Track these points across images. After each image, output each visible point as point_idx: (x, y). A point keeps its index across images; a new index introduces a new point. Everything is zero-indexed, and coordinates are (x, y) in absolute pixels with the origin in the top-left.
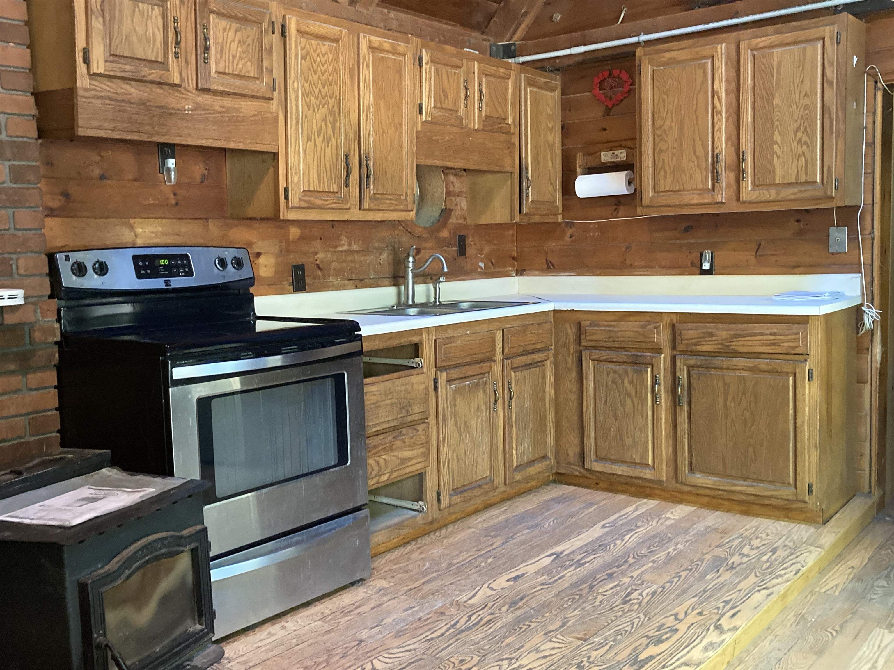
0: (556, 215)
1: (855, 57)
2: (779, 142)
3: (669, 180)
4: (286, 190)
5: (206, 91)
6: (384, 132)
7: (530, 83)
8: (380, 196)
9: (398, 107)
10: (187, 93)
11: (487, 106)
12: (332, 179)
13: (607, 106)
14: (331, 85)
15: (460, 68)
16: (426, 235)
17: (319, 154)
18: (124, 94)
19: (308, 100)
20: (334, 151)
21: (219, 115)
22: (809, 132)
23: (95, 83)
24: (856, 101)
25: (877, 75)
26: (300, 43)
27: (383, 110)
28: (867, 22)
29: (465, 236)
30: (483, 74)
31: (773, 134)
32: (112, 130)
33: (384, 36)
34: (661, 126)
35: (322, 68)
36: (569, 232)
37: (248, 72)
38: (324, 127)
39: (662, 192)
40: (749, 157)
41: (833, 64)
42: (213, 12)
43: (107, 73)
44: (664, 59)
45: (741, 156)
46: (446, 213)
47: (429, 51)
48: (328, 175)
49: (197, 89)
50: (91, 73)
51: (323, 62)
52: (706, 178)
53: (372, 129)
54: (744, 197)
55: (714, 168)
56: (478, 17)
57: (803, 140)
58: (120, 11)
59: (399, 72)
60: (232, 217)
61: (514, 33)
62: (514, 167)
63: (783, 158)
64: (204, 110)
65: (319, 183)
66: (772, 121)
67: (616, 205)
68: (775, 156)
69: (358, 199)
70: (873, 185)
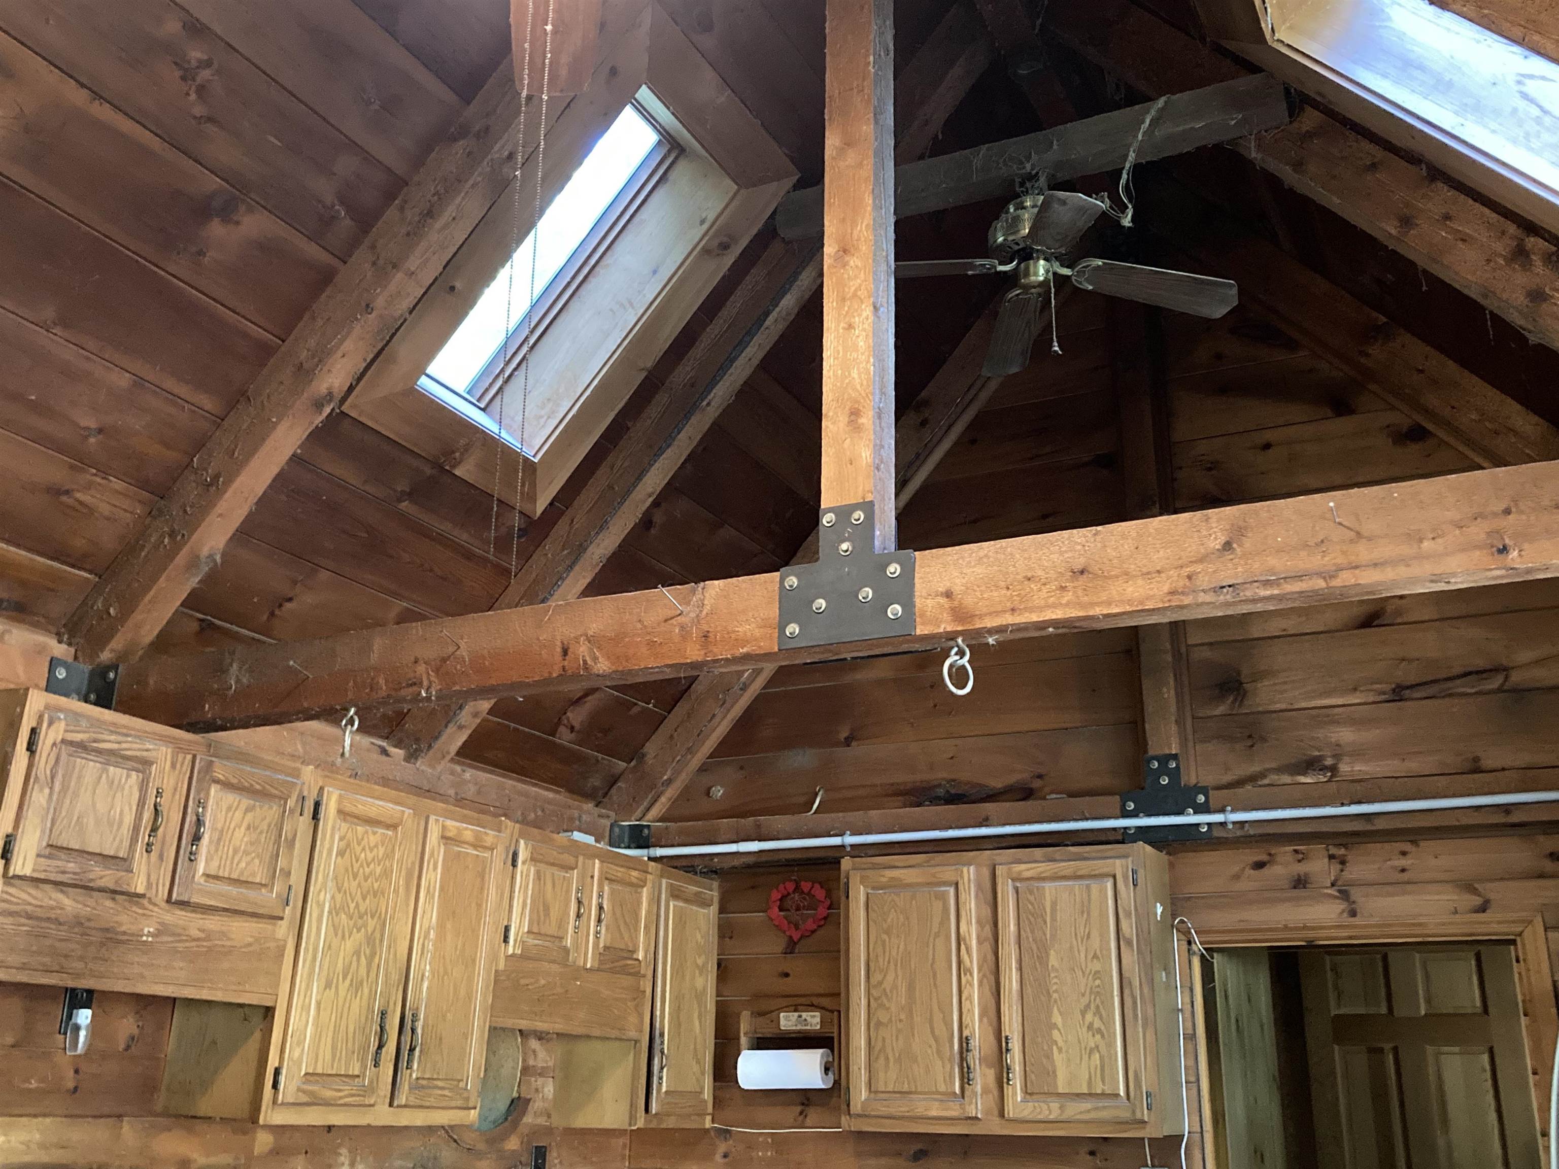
0: (702, 1115)
1: (1158, 905)
2: (1060, 1025)
3: (893, 1074)
4: (277, 1072)
5: (183, 904)
6: (446, 973)
7: (675, 894)
8: (424, 1082)
9: (473, 931)
10: (151, 907)
11: (607, 929)
12: (353, 1052)
13: (791, 937)
14: (375, 896)
15: (573, 869)
16: (481, 1146)
17: (339, 1011)
18: (52, 908)
19: (336, 920)
20: (365, 1003)
21: (194, 944)
22: (1100, 1012)
23: (12, 890)
24: (1165, 970)
25: (1190, 933)
26: (339, 829)
27: (449, 937)
28: (1169, 853)
29: (545, 1147)
30: (607, 879)
31: (1049, 1014)
32: (17, 968)
33: (464, 819)
34: (880, 983)
35: (366, 869)
36: (722, 1148)
37: (253, 874)
38: (354, 964)
39: (883, 1092)
40: (1015, 1045)
41: (1131, 914)
42: (217, 781)
43: (35, 875)
44: (884, 880)
45: (1004, 1044)
46: (518, 1105)
47: (530, 844)
48: (350, 1044)
49: (169, 901)
50: (11, 874)
51: (369, 860)
52: (952, 1076)
53: (428, 967)
54: (1010, 1112)
55: (962, 1059)
56: (595, 781)
57: (1096, 1026)
58: (79, 777)
59: (482, 876)
60: (166, 1114)
61: (648, 809)
62: (641, 1031)
63: (1067, 1052)
64: (173, 934)
65: (333, 1060)
66: (1049, 993)
67: (803, 1104)
68: (1055, 1048)
69: (390, 1087)
70: (1200, 1101)
